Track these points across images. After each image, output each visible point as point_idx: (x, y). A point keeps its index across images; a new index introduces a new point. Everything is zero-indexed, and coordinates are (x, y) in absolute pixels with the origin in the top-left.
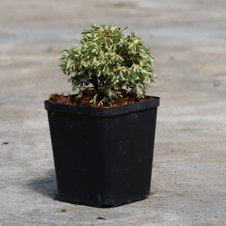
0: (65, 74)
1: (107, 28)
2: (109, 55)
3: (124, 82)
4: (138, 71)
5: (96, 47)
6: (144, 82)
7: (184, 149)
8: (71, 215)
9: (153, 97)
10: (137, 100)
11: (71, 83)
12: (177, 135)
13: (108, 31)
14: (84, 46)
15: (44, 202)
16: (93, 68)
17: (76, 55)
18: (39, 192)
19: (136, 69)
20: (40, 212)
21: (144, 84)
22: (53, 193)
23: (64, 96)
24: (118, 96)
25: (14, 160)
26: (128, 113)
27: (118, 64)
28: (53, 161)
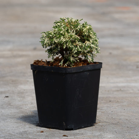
0: (44, 47)
1: (70, 20)
2: (71, 35)
3: (80, 52)
4: (89, 45)
5: (63, 30)
6: (92, 53)
7: (117, 100)
8: (47, 134)
9: (98, 62)
10: (88, 64)
11: (47, 53)
12: (113, 93)
13: (70, 22)
14: (56, 30)
15: (30, 127)
16: (61, 43)
17: (51, 35)
18: (27, 122)
19: (88, 44)
20: (28, 132)
21: (92, 54)
22: (35, 123)
23: (42, 61)
24: (76, 60)
25: (12, 106)
26: (83, 72)
27: (76, 41)
28: (36, 106)
